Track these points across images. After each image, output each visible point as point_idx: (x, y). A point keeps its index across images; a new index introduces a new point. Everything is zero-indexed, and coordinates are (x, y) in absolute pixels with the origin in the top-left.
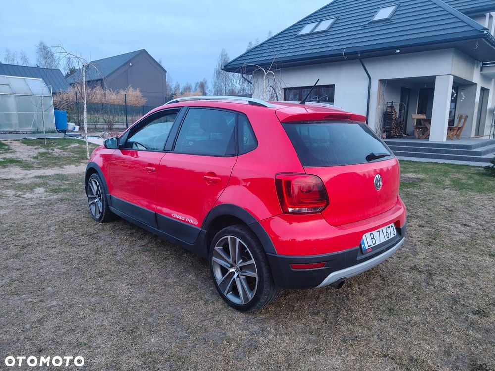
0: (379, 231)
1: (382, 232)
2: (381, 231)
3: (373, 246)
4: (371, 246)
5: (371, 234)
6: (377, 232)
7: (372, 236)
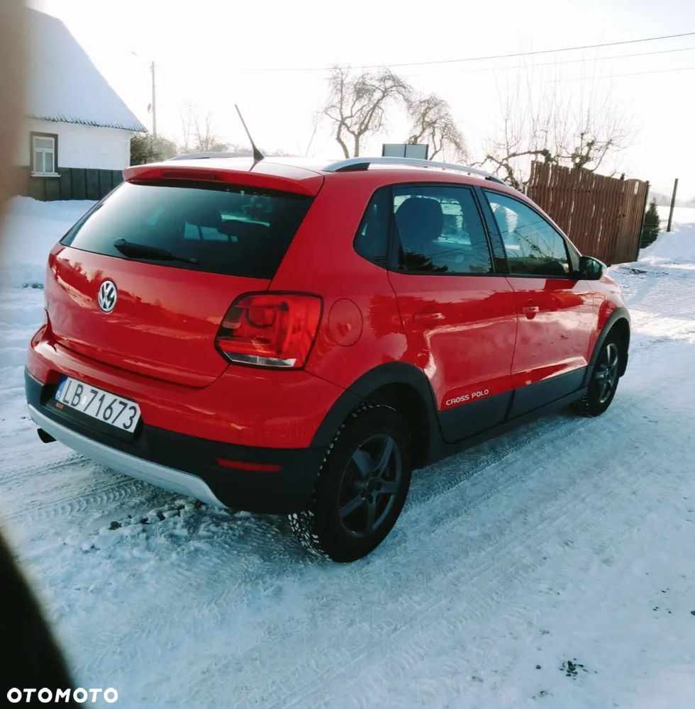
0: (96, 393)
1: (102, 399)
2: (99, 396)
3: (69, 405)
4: (68, 402)
5: (80, 386)
6: (93, 391)
7: (80, 389)
